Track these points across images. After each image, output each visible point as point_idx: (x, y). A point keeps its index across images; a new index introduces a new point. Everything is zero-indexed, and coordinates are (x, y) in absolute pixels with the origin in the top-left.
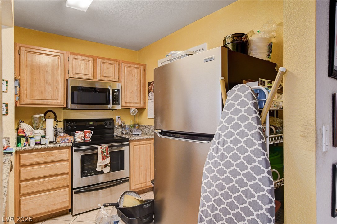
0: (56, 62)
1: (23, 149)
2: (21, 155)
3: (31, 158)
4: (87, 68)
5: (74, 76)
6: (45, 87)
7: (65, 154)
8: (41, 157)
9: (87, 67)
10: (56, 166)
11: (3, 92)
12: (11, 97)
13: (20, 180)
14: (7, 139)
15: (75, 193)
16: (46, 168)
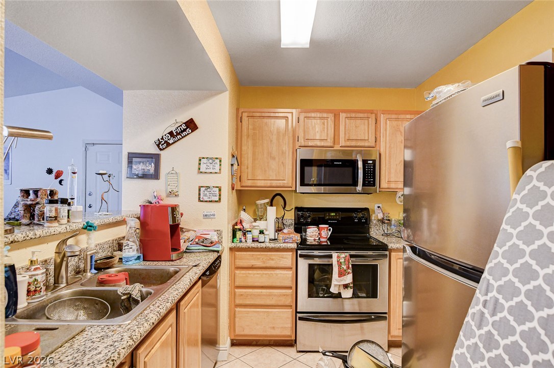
0: (283, 127)
1: (238, 246)
2: (237, 253)
3: (248, 259)
4: (324, 130)
5: (306, 144)
6: (268, 163)
7: (287, 259)
8: (258, 259)
9: (324, 128)
10: (277, 274)
11: (216, 173)
12: (223, 180)
13: (235, 286)
14: (219, 233)
15: (301, 319)
16: (264, 276)
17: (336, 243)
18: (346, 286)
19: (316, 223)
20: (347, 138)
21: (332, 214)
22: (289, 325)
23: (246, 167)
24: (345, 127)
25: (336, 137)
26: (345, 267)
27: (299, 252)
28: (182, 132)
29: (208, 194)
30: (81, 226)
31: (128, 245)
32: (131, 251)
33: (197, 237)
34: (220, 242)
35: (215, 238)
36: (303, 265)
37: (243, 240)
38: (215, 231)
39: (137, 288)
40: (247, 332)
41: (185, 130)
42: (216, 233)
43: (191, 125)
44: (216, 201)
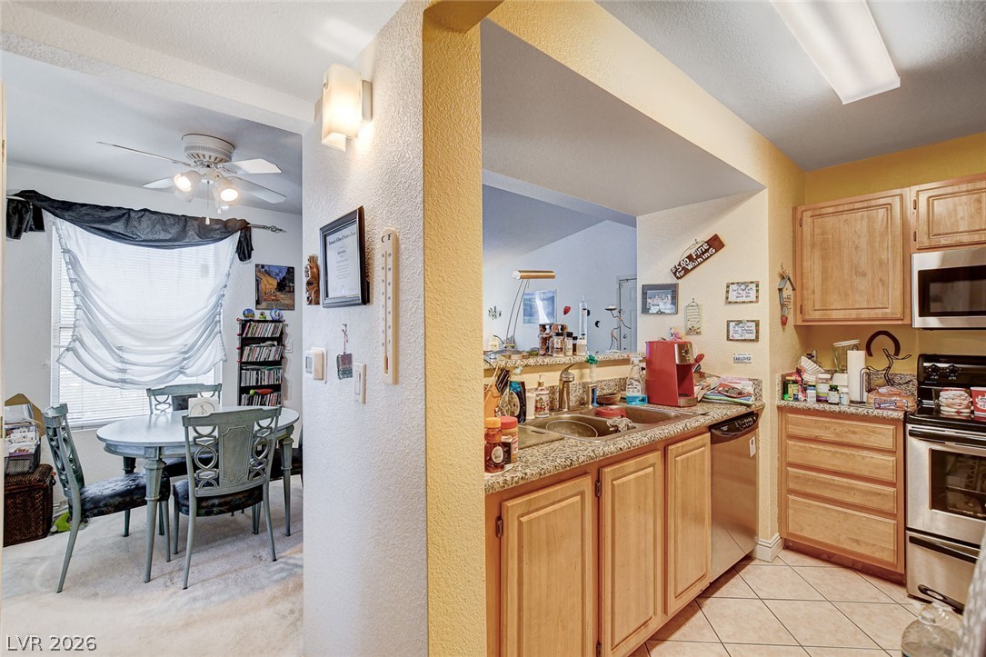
0: (880, 222)
1: (790, 405)
2: (789, 415)
3: (807, 426)
4: (980, 213)
5: (934, 244)
6: (851, 282)
7: (885, 436)
8: (827, 428)
9: (981, 208)
10: (863, 458)
11: (751, 302)
12: (764, 310)
13: (785, 464)
14: (757, 383)
15: (913, 540)
16: (838, 455)
19: (964, 383)
22: (892, 546)
23: (810, 292)
27: (909, 427)
28: (703, 253)
29: (740, 332)
30: (584, 359)
31: (632, 384)
32: (636, 391)
33: (721, 385)
34: (758, 396)
35: (749, 389)
36: (920, 451)
37: (801, 396)
38: (750, 380)
40: (807, 533)
41: (707, 251)
42: (751, 383)
43: (715, 243)
44: (751, 340)
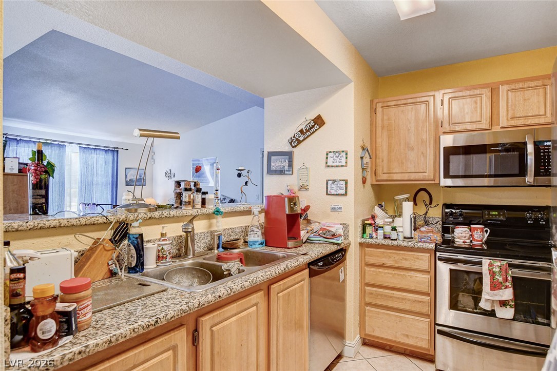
0: (422, 113)
1: (367, 241)
2: (367, 249)
3: (378, 256)
4: (476, 110)
5: (452, 129)
6: (405, 154)
7: (424, 261)
8: (390, 257)
9: (477, 107)
10: (411, 277)
11: (342, 166)
12: (350, 172)
13: (365, 284)
14: (345, 226)
15: (440, 332)
16: (396, 276)
17: (493, 248)
18: (503, 304)
19: (467, 223)
20: (510, 116)
21: (494, 213)
22: (427, 337)
23: (381, 160)
24: (508, 103)
25: (495, 117)
26: (500, 279)
27: (438, 254)
28: (311, 128)
29: (335, 188)
30: (211, 211)
31: (253, 231)
32: (256, 237)
33: (321, 229)
34: (346, 236)
35: (341, 232)
36: (444, 269)
37: (374, 235)
38: (341, 224)
39: (236, 266)
40: (377, 334)
41: (313, 127)
42: (342, 226)
43: (319, 121)
44: (342, 195)
